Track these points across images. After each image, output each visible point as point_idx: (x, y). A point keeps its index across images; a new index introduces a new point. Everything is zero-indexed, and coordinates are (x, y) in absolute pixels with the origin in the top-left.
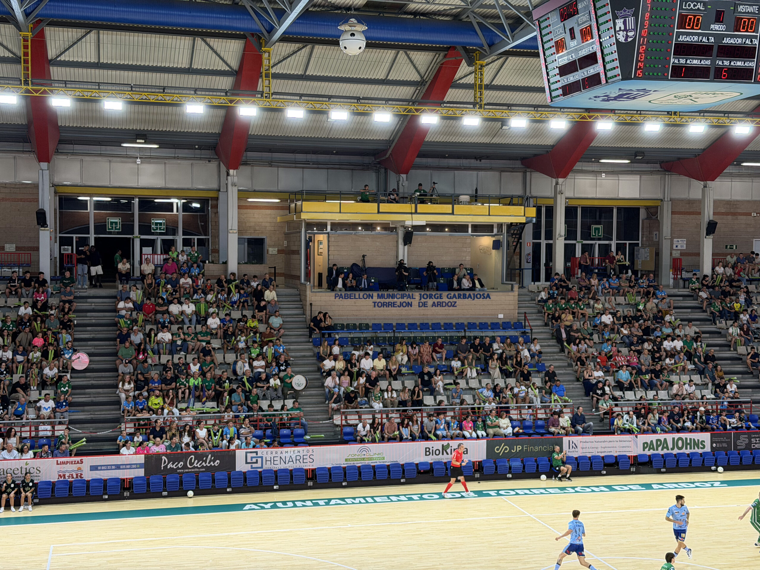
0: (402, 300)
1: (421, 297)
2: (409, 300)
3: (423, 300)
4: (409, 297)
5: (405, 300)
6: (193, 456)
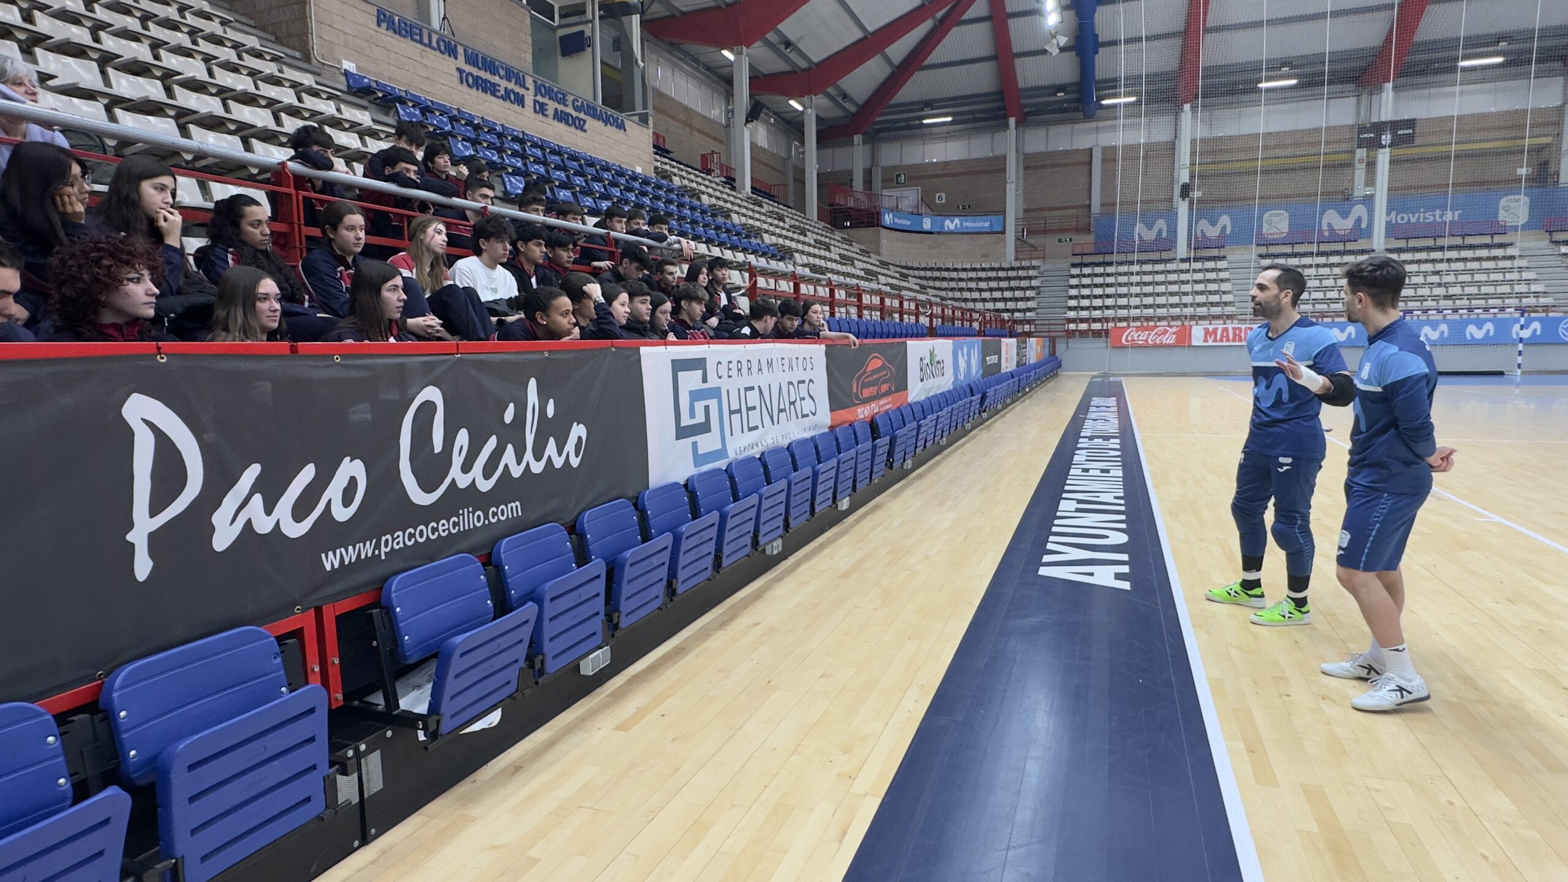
1: (538, 90)
2: (518, 89)
3: (539, 98)
4: (519, 82)
5: (511, 86)
6: (432, 394)
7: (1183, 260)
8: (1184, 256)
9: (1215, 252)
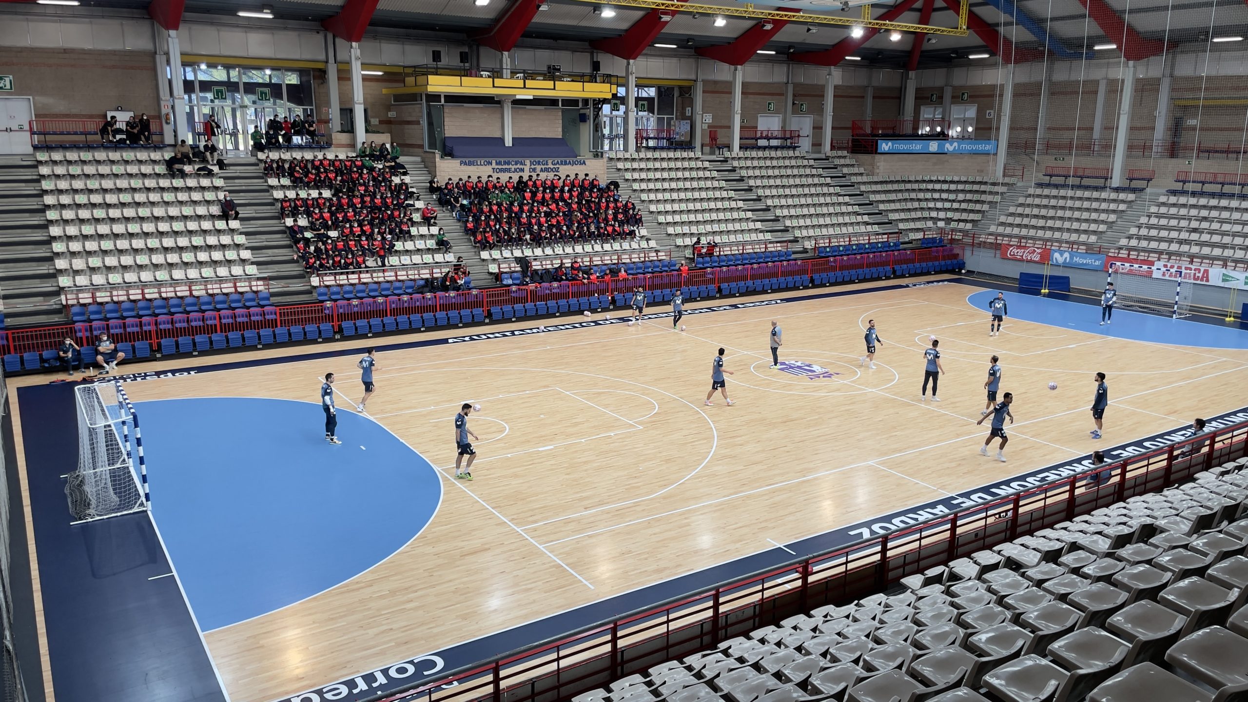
0: (516, 167)
1: (531, 163)
2: (522, 167)
3: (533, 167)
4: (521, 164)
5: (519, 166)
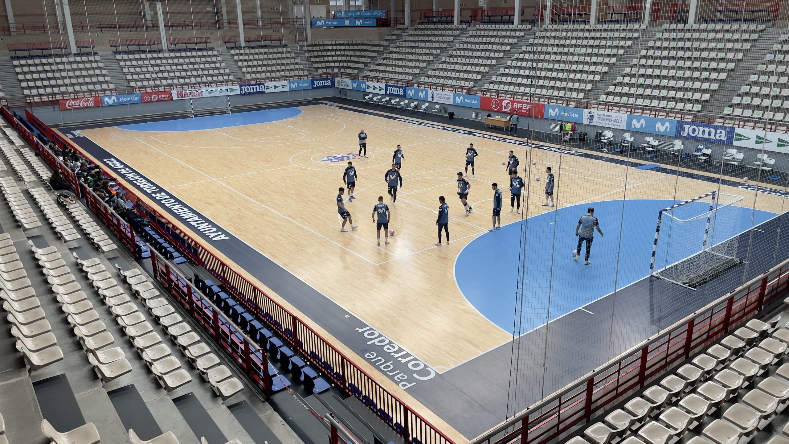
7: (76, 55)
8: (76, 52)
9: (90, 50)
